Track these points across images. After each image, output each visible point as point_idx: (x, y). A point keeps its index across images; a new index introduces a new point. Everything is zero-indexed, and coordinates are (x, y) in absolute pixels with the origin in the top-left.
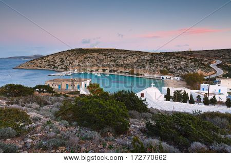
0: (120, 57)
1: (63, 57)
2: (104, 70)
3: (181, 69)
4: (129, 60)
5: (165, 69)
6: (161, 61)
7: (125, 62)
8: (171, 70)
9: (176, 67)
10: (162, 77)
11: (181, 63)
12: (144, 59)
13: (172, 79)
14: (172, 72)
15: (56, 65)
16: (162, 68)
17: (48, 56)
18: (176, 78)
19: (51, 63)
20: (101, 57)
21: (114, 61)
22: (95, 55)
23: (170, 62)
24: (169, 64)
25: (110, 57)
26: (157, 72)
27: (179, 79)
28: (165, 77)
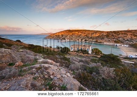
0: (89, 34)
1: (62, 34)
2: (82, 40)
3: (128, 40)
4: (94, 35)
5: (117, 40)
6: (114, 36)
7: (92, 36)
8: (121, 41)
9: (124, 39)
10: (115, 44)
11: (127, 37)
12: (103, 35)
13: (123, 46)
14: (122, 42)
15: (60, 37)
16: (115, 40)
17: (56, 33)
18: (125, 45)
19: (58, 36)
20: (80, 34)
21: (86, 35)
22: (77, 33)
23: (120, 36)
24: (119, 38)
25: (84, 34)
26: (112, 42)
27: (127, 46)
28: (118, 45)
